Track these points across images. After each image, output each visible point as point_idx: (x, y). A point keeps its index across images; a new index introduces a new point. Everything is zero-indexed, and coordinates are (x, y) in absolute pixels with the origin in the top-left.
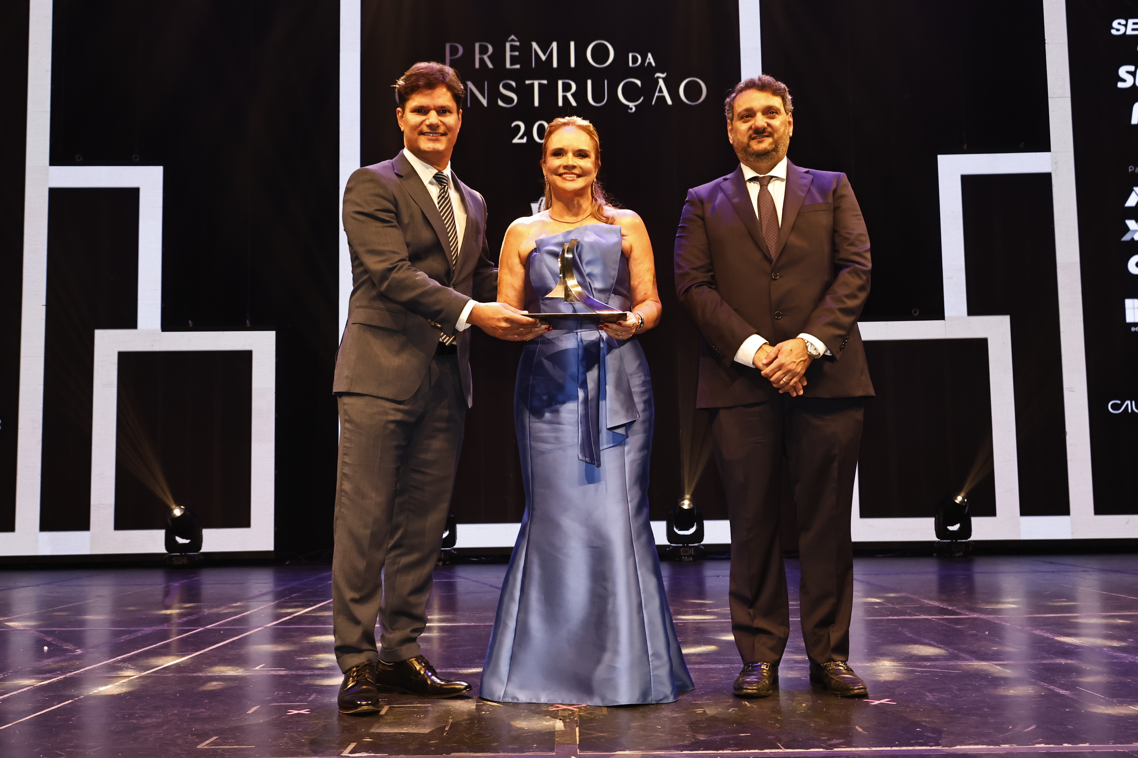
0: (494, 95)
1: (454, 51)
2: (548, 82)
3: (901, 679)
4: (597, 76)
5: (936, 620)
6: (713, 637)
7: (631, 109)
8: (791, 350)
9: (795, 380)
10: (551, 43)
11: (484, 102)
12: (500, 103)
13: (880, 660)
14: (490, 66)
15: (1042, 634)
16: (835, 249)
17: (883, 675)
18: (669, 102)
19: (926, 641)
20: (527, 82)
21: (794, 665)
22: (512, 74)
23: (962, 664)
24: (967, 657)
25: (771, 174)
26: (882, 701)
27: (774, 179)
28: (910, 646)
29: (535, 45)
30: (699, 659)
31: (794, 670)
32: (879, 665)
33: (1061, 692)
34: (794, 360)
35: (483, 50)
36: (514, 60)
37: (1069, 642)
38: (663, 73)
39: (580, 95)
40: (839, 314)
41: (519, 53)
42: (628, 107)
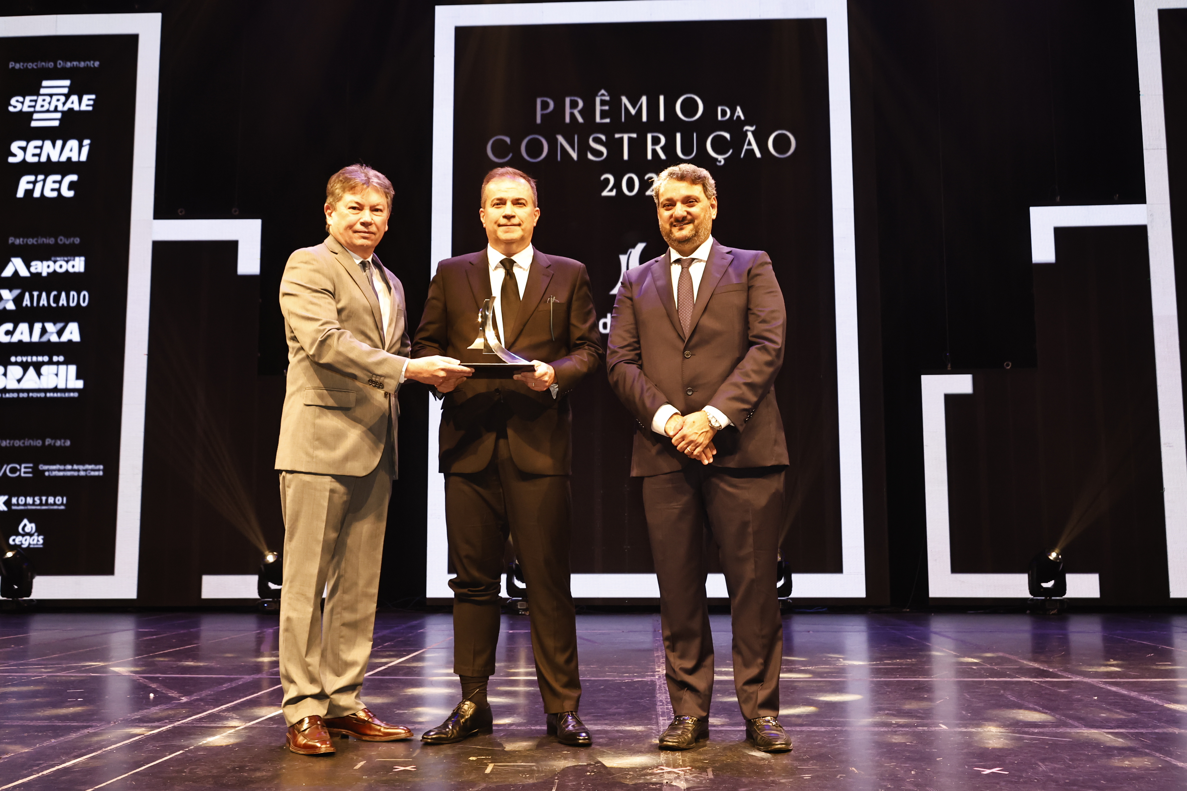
0: (584, 148)
1: (545, 105)
2: (637, 136)
3: (1010, 747)
4: (687, 129)
5: (1038, 683)
6: (812, 697)
7: (720, 162)
8: (694, 422)
9: (699, 449)
10: (640, 98)
11: (574, 156)
12: (590, 156)
13: (985, 725)
14: (580, 120)
15: (1151, 700)
16: (746, 325)
17: (991, 742)
18: (758, 155)
19: (1031, 706)
20: (617, 136)
21: (897, 729)
22: (601, 128)
23: (1072, 731)
24: (1076, 724)
25: (692, 256)
26: (995, 770)
27: (696, 260)
28: (1014, 711)
29: (624, 100)
30: (800, 721)
31: (898, 735)
32: (985, 731)
33: (1179, 764)
34: (696, 432)
35: (574, 105)
36: (603, 114)
37: (1180, 710)
38: (752, 126)
39: (669, 148)
40: (745, 389)
41: (610, 108)
42: (716, 160)
